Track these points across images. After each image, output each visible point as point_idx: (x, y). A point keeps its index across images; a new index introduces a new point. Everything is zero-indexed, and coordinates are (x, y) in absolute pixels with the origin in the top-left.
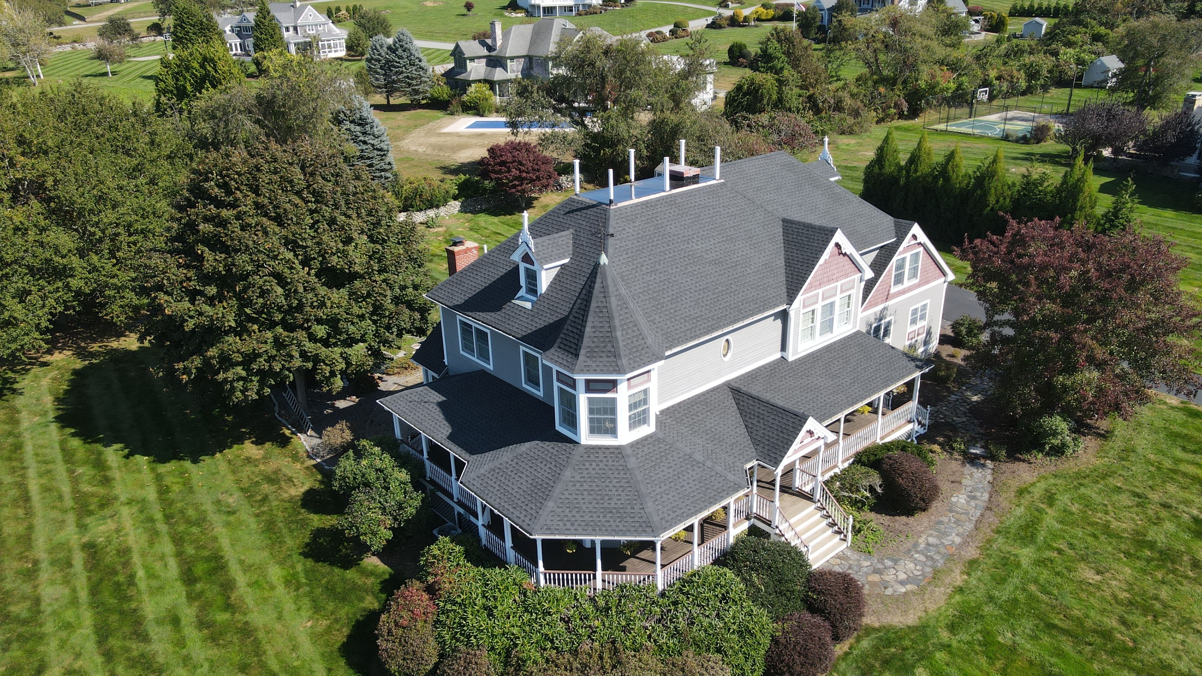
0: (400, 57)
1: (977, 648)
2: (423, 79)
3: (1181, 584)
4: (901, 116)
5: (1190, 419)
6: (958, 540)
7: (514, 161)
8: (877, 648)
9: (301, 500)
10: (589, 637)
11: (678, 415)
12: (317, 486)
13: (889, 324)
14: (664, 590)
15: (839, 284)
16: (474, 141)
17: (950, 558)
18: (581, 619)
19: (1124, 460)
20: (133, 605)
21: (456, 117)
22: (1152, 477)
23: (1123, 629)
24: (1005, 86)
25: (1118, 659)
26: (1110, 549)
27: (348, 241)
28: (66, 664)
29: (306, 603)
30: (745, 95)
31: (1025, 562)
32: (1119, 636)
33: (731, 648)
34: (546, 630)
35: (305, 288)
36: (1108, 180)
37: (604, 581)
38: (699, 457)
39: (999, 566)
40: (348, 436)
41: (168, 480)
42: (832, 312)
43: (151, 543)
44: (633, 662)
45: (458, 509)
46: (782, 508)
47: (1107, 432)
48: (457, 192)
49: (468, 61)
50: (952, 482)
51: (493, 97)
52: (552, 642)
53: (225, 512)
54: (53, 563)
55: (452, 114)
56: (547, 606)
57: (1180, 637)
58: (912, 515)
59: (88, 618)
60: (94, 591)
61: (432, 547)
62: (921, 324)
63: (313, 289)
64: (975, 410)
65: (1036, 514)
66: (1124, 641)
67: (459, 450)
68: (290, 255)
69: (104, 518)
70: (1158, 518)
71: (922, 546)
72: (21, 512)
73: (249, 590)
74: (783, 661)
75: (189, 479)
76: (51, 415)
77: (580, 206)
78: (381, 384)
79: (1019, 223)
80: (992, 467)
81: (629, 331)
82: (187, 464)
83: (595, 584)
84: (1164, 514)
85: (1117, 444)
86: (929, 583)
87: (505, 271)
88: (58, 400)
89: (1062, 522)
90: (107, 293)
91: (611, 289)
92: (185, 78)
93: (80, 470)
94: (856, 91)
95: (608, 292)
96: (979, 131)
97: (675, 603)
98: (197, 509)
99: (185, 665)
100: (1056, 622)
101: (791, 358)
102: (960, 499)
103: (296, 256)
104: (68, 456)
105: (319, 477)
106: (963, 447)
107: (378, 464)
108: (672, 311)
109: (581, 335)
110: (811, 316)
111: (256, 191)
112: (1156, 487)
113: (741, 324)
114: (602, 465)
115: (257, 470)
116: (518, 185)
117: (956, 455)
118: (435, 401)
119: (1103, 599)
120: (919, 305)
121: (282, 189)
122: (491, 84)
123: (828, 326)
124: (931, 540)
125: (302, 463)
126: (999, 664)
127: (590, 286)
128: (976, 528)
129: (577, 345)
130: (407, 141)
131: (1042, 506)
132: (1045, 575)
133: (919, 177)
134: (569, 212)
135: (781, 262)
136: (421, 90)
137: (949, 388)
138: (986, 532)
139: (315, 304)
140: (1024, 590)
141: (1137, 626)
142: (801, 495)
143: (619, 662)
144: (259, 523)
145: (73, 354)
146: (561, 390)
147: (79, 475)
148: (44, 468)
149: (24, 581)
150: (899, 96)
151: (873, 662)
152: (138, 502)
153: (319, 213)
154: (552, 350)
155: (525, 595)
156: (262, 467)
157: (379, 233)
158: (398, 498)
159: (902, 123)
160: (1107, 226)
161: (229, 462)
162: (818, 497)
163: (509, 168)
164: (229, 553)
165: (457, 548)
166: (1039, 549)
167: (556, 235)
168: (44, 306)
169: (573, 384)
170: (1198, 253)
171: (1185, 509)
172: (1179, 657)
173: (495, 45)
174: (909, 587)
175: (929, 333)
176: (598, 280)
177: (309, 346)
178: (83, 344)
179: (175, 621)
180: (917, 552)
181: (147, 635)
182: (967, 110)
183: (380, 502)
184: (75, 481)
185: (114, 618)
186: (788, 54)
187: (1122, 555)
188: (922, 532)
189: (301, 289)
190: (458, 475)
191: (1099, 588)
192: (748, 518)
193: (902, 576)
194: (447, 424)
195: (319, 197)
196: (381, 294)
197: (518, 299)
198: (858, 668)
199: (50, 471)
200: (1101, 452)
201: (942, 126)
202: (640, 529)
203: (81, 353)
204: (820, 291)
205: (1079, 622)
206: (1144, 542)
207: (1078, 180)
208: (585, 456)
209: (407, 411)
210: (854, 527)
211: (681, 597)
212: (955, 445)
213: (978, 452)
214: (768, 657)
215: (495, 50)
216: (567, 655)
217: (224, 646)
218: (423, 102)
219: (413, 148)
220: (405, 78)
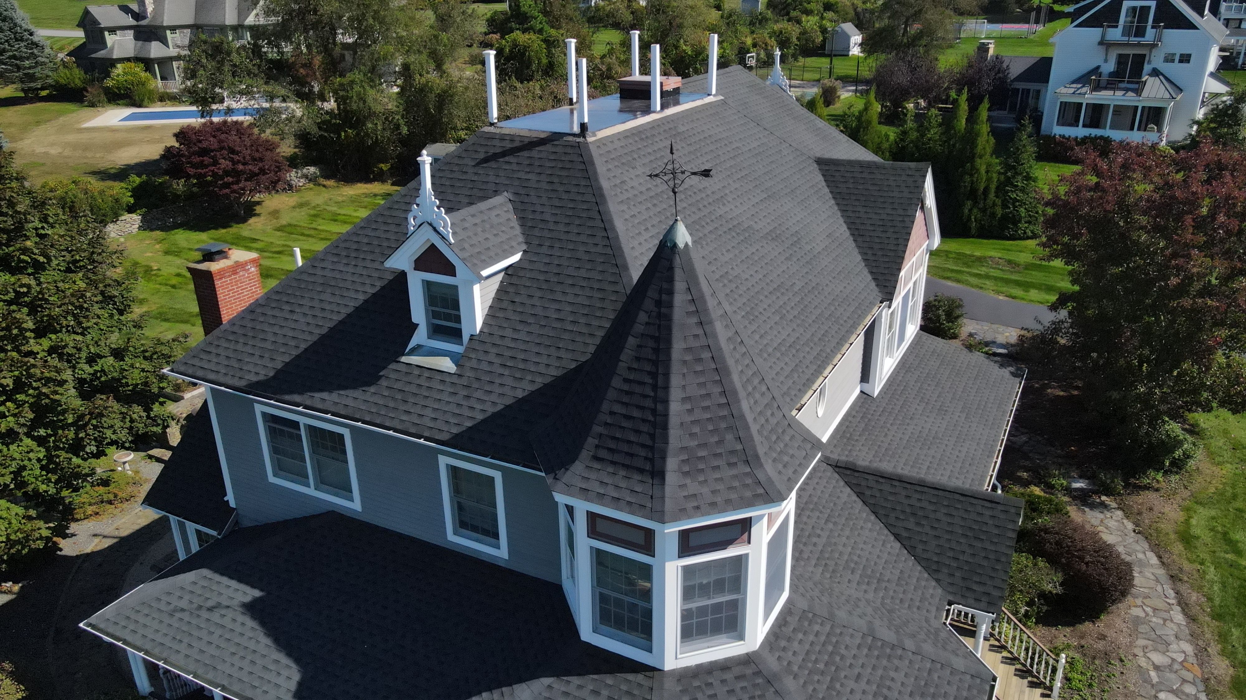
2: (40, 58)
6: (1187, 648)
7: (222, 148)
15: (915, 259)
16: (138, 136)
17: (1207, 688)
21: (100, 109)
38: (884, 632)
48: (132, 200)
49: (106, 33)
51: (153, 81)
55: (92, 105)
71: (1153, 673)
77: (508, 145)
80: (1116, 505)
81: (757, 396)
87: (362, 297)
91: (710, 303)
94: (623, 57)
95: (706, 310)
101: (874, 390)
106: (1064, 482)
109: (658, 423)
110: (895, 316)
116: (233, 183)
118: (235, 603)
122: (147, 63)
124: (1155, 658)
128: (1190, 618)
129: (651, 448)
130: (27, 142)
131: (1229, 556)
134: (486, 160)
135: (845, 231)
136: (38, 75)
138: (1207, 620)
146: (600, 555)
154: (578, 467)
157: (25, 251)
163: (214, 158)
169: (646, 542)
173: (145, 11)
186: (545, 13)
188: (1132, 646)
194: (284, 660)
196: (49, 380)
197: (413, 352)
204: (903, 273)
209: (167, 641)
213: (1083, 485)
215: (144, 17)
218: (44, 93)
219: (40, 150)
220: (10, 58)
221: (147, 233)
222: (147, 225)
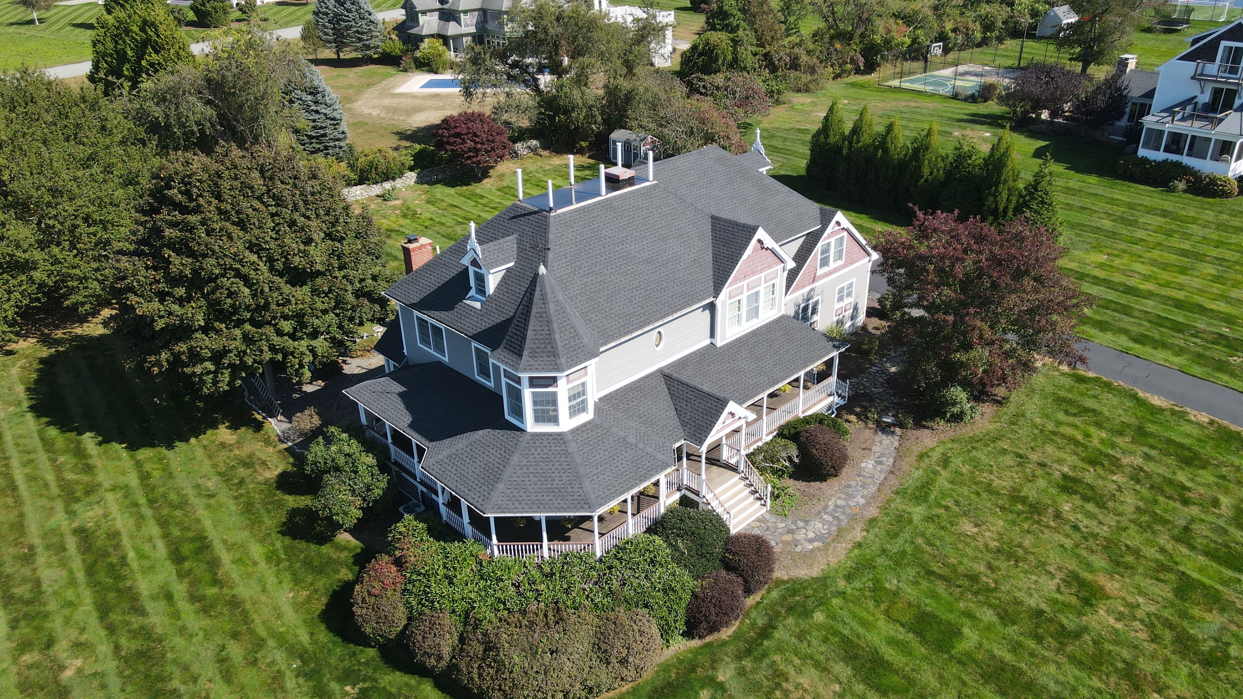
0: (349, 11)
1: (867, 593)
2: (374, 33)
3: (1043, 533)
4: (858, 71)
5: (1076, 385)
6: (862, 501)
7: (469, 133)
8: (784, 598)
9: (276, 482)
10: (536, 599)
11: (614, 402)
12: (290, 468)
13: (816, 303)
14: (602, 556)
15: (763, 275)
16: (428, 103)
17: (853, 518)
18: (529, 584)
19: (1013, 424)
20: (128, 584)
21: (410, 74)
22: (1035, 439)
23: (989, 572)
24: (960, 38)
25: (981, 598)
26: (989, 505)
27: (309, 241)
28: (72, 638)
29: (287, 576)
30: (700, 55)
31: (916, 519)
32: (984, 578)
33: (657, 603)
34: (499, 594)
35: (270, 287)
36: (1043, 143)
37: (550, 549)
38: (632, 440)
39: (894, 523)
40: (316, 421)
41: (148, 467)
42: (757, 301)
43: (139, 527)
44: (573, 618)
45: (421, 488)
46: (709, 480)
47: (1004, 398)
48: (413, 163)
49: (420, 15)
50: (864, 449)
51: (447, 53)
52: (504, 604)
53: (205, 496)
54: (48, 547)
55: (405, 71)
56: (499, 574)
57: (1034, 578)
58: (826, 481)
59: (87, 597)
60: (90, 572)
61: (398, 525)
62: (848, 301)
63: (278, 289)
64: (892, 380)
65: (932, 475)
66: (987, 583)
67: (419, 437)
68: (254, 258)
69: (91, 504)
70: (1034, 476)
71: (831, 508)
72: (10, 501)
73: (234, 566)
74: (701, 612)
75: (168, 465)
76: (26, 404)
77: (523, 212)
78: (345, 367)
79: (925, 214)
80: (899, 433)
81: (567, 333)
82: (164, 451)
83: (542, 552)
84: (1039, 472)
85: (1011, 409)
86: (833, 540)
87: (456, 272)
88: (28, 389)
89: (952, 482)
90: (70, 284)
91: (550, 296)
92: (124, 42)
93: (62, 459)
94: (811, 47)
95: (547, 299)
96: (931, 88)
97: (610, 568)
98: (178, 494)
99: (182, 635)
100: (935, 569)
101: (719, 344)
102: (868, 465)
103: (260, 258)
104: (48, 445)
105: (291, 460)
106: (876, 416)
107: (346, 449)
108: (608, 309)
109: (524, 338)
110: (737, 305)
111: (219, 197)
112: (1037, 448)
113: (670, 318)
114: (546, 450)
115: (232, 454)
116: (473, 157)
117: (870, 425)
118: (396, 391)
119: (976, 547)
120: (845, 284)
121: (244, 195)
122: (445, 39)
123: (754, 312)
124: (839, 502)
125: (275, 447)
126: (883, 607)
127: (531, 294)
128: (879, 490)
129: (520, 346)
130: (359, 103)
131: (937, 468)
132: (931, 529)
133: (861, 147)
134: (513, 218)
135: (709, 258)
136: (372, 45)
137: (871, 360)
138: (888, 493)
139: (281, 302)
140: (912, 543)
141: (1000, 570)
142: (728, 467)
143: (561, 619)
144: (238, 505)
145: (38, 342)
146: (508, 385)
147: (62, 463)
148: (26, 457)
149: (23, 566)
150: (856, 50)
151: (779, 609)
152: (121, 488)
153: (279, 216)
154: (501, 351)
155: (481, 565)
156: (237, 452)
158: (366, 481)
159: (859, 78)
160: (1028, 198)
161: (205, 447)
162: (742, 468)
163: (463, 139)
164: (212, 534)
165: (421, 525)
166: (930, 507)
167: (502, 241)
168: (9, 300)
169: (518, 381)
170: (1113, 221)
171: (1058, 467)
172: (1031, 595)
174: (816, 544)
175: (856, 309)
176: (538, 288)
177: (276, 340)
178: (46, 331)
179: (169, 597)
180: (826, 513)
181: (144, 610)
182: (921, 64)
183: (350, 485)
184: (58, 470)
185: (112, 595)
186: (743, 11)
187: (998, 510)
188: (832, 496)
189: (267, 289)
190: (420, 458)
191: (974, 539)
192: (679, 489)
193: (811, 535)
194: (408, 413)
195: (279, 201)
197: (468, 298)
198: (767, 614)
199: (32, 461)
200: (996, 417)
201: (895, 83)
202: (579, 506)
203: (46, 341)
204: (745, 283)
205: (954, 569)
206: (1018, 497)
207: (1004, 153)
208: (531, 442)
209: (371, 401)
210: (772, 493)
211: (616, 563)
212: (869, 415)
213: (889, 420)
214: (689, 609)
215: (447, 2)
216: (516, 615)
217: (216, 617)
218: (376, 56)
219: (366, 111)
220: (355, 32)
221: (419, 186)
222: (420, 181)
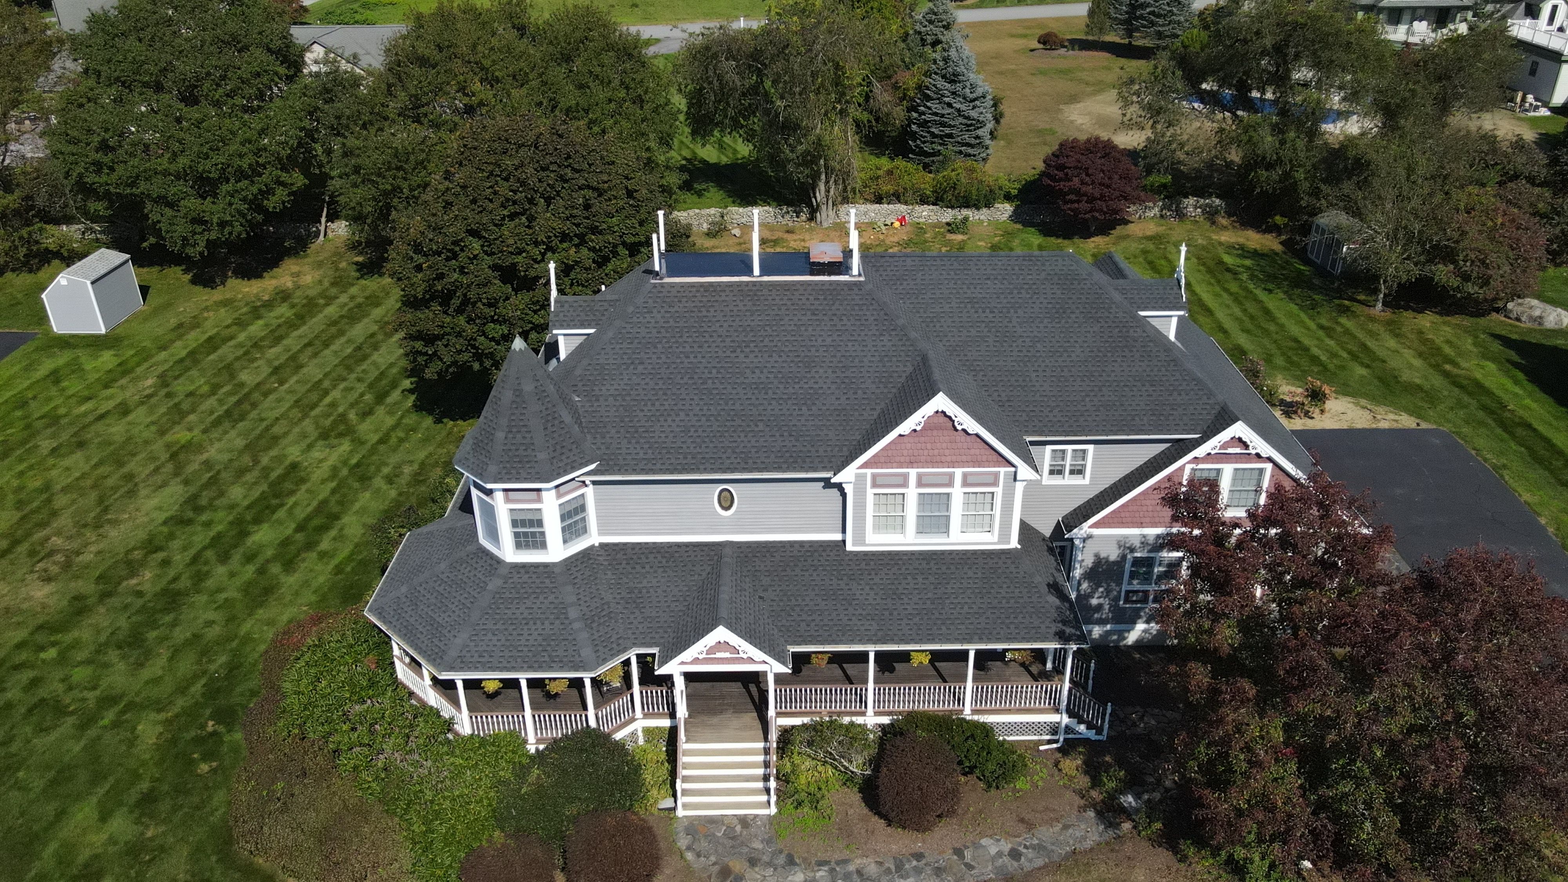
2: (1175, 17)
15: (958, 471)
29: (325, 589)
42: (944, 508)
43: (323, 483)
48: (1017, 192)
71: (849, 868)
80: (1118, 833)
95: (506, 384)
101: (849, 547)
102: (996, 846)
106: (1113, 785)
110: (897, 501)
114: (472, 573)
117: (1094, 793)
164: (346, 518)
167: (598, 298)
185: (233, 533)
204: (908, 472)
212: (1102, 776)
213: (1129, 804)
221: (1010, 224)
